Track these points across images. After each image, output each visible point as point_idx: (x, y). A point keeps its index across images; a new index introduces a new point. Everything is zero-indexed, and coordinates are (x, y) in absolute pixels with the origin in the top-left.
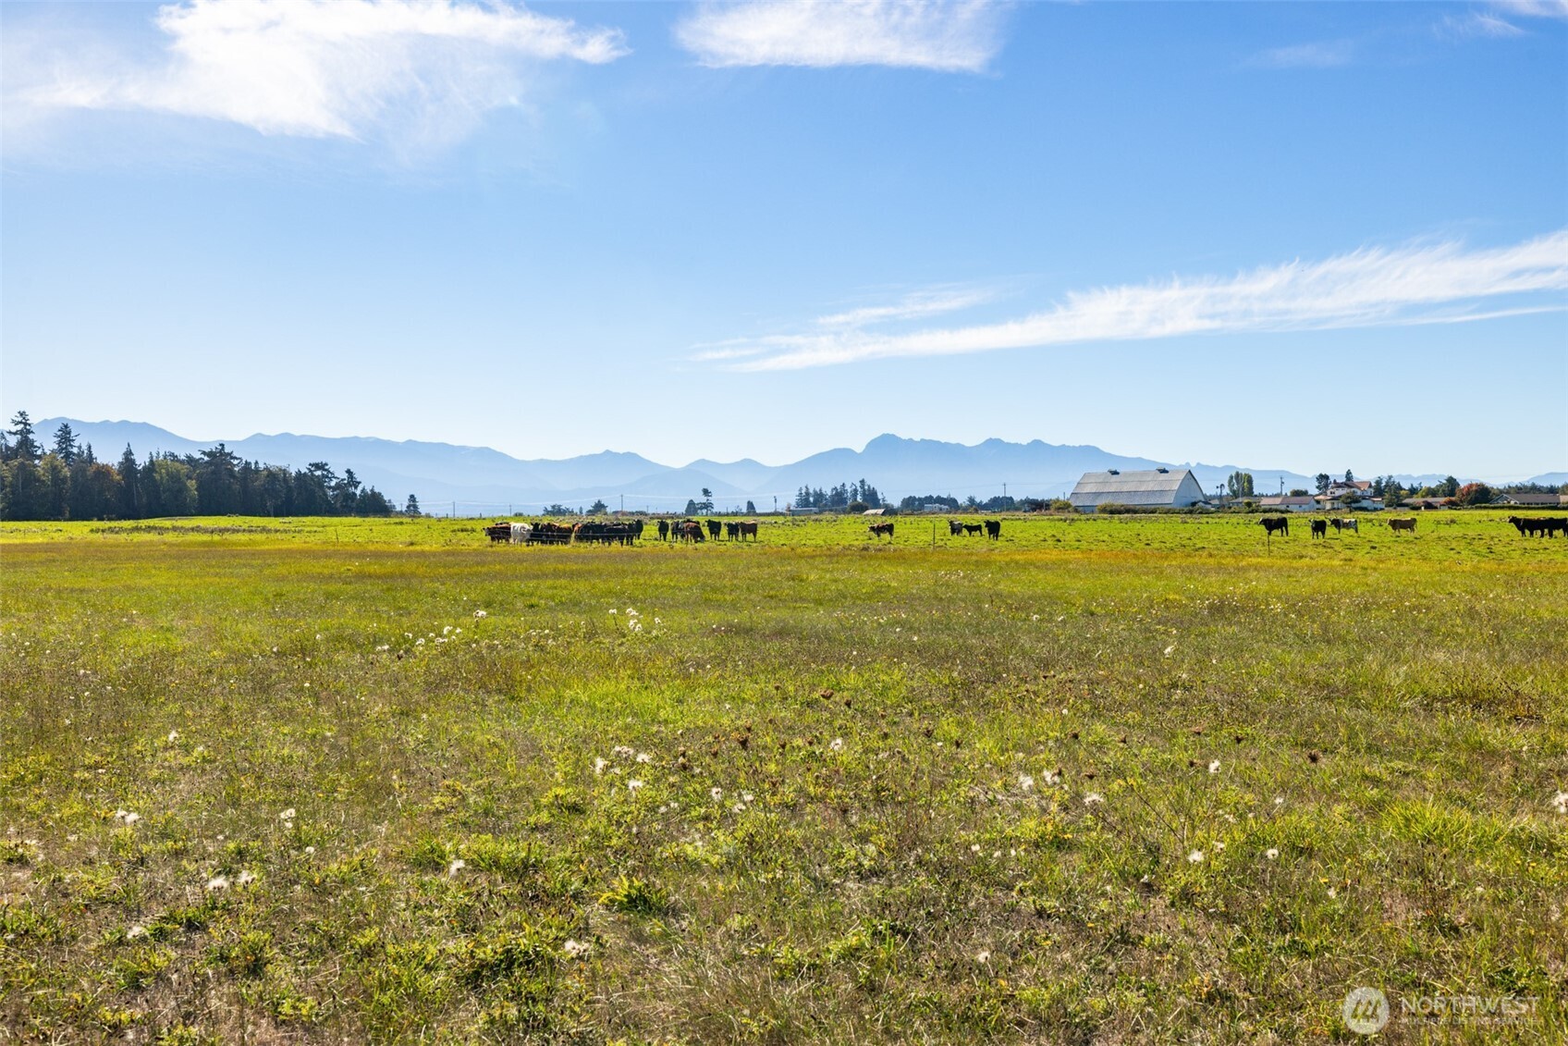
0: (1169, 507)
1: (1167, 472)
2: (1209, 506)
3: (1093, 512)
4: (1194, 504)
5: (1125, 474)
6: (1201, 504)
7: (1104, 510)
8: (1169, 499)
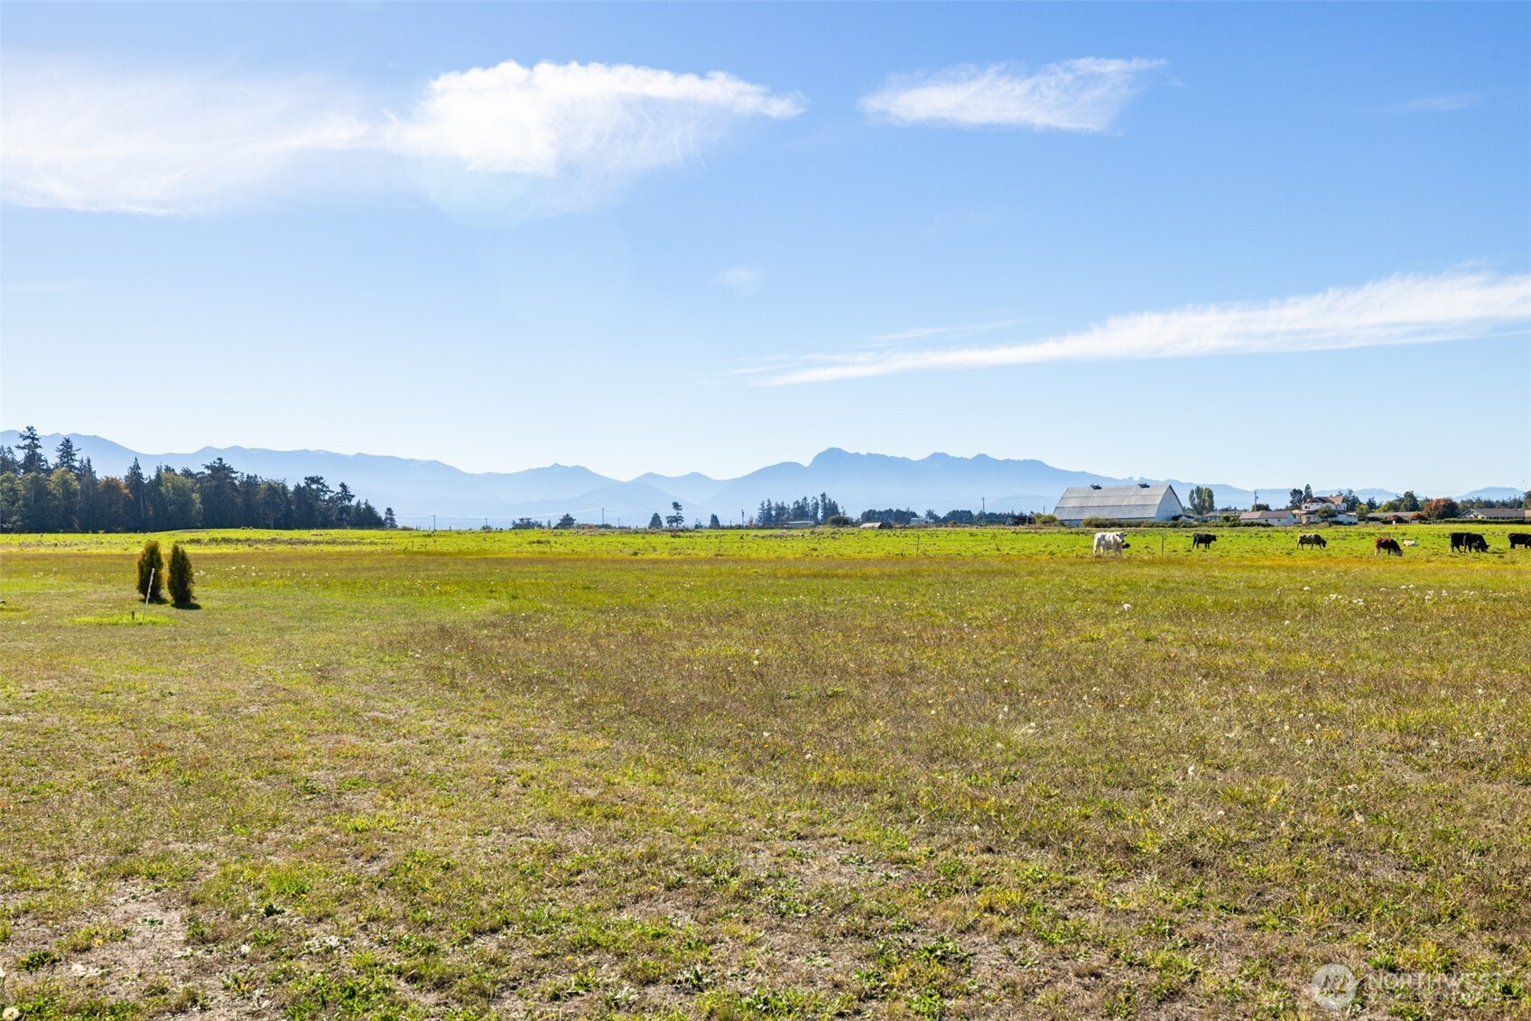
0: (1153, 521)
1: (1148, 487)
2: (1191, 520)
3: (1078, 526)
4: (1176, 518)
5: (1108, 489)
6: (1183, 518)
7: (1089, 524)
8: (1151, 513)
